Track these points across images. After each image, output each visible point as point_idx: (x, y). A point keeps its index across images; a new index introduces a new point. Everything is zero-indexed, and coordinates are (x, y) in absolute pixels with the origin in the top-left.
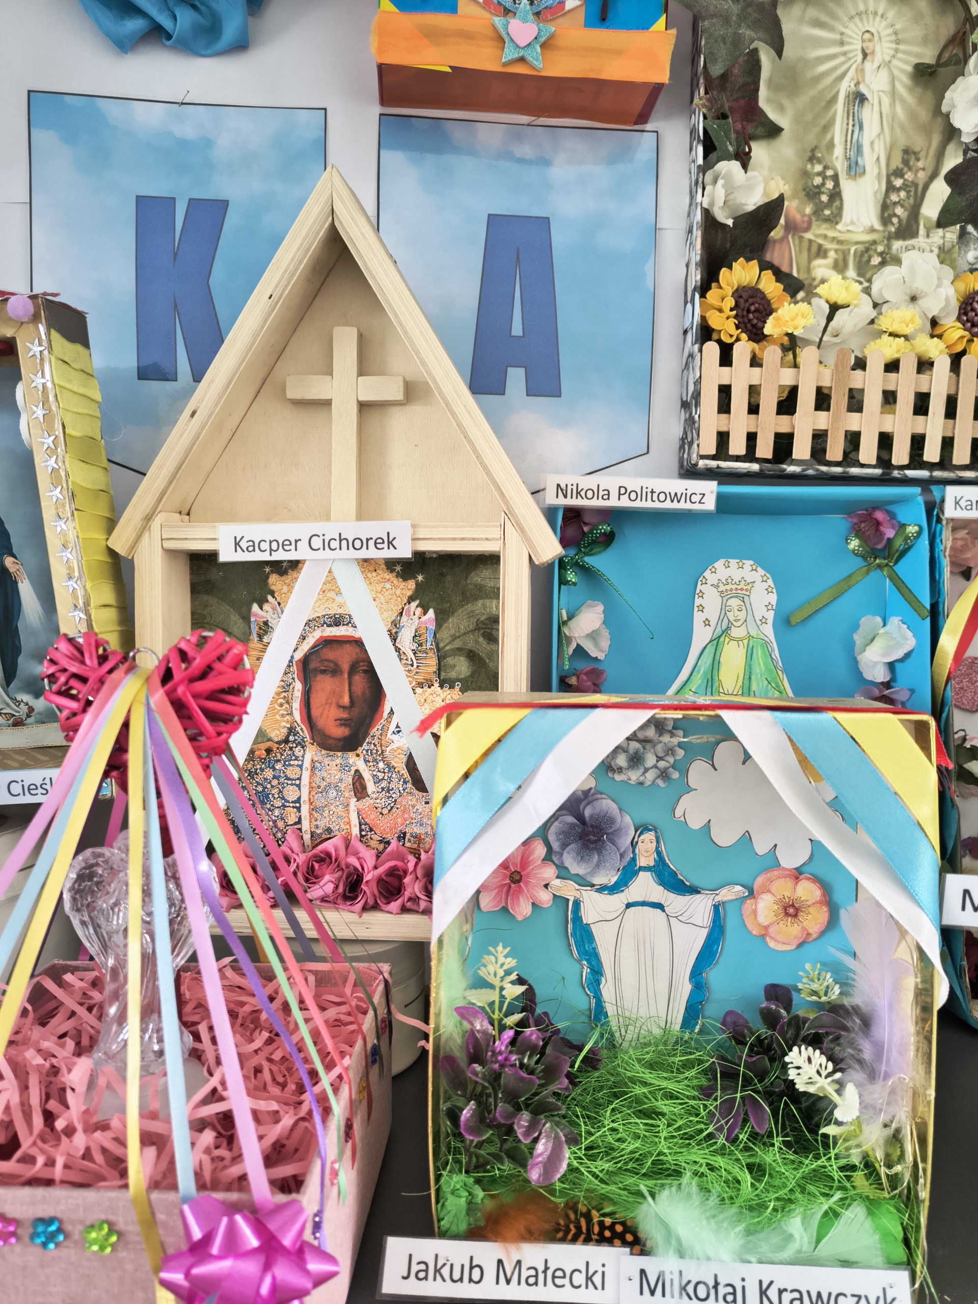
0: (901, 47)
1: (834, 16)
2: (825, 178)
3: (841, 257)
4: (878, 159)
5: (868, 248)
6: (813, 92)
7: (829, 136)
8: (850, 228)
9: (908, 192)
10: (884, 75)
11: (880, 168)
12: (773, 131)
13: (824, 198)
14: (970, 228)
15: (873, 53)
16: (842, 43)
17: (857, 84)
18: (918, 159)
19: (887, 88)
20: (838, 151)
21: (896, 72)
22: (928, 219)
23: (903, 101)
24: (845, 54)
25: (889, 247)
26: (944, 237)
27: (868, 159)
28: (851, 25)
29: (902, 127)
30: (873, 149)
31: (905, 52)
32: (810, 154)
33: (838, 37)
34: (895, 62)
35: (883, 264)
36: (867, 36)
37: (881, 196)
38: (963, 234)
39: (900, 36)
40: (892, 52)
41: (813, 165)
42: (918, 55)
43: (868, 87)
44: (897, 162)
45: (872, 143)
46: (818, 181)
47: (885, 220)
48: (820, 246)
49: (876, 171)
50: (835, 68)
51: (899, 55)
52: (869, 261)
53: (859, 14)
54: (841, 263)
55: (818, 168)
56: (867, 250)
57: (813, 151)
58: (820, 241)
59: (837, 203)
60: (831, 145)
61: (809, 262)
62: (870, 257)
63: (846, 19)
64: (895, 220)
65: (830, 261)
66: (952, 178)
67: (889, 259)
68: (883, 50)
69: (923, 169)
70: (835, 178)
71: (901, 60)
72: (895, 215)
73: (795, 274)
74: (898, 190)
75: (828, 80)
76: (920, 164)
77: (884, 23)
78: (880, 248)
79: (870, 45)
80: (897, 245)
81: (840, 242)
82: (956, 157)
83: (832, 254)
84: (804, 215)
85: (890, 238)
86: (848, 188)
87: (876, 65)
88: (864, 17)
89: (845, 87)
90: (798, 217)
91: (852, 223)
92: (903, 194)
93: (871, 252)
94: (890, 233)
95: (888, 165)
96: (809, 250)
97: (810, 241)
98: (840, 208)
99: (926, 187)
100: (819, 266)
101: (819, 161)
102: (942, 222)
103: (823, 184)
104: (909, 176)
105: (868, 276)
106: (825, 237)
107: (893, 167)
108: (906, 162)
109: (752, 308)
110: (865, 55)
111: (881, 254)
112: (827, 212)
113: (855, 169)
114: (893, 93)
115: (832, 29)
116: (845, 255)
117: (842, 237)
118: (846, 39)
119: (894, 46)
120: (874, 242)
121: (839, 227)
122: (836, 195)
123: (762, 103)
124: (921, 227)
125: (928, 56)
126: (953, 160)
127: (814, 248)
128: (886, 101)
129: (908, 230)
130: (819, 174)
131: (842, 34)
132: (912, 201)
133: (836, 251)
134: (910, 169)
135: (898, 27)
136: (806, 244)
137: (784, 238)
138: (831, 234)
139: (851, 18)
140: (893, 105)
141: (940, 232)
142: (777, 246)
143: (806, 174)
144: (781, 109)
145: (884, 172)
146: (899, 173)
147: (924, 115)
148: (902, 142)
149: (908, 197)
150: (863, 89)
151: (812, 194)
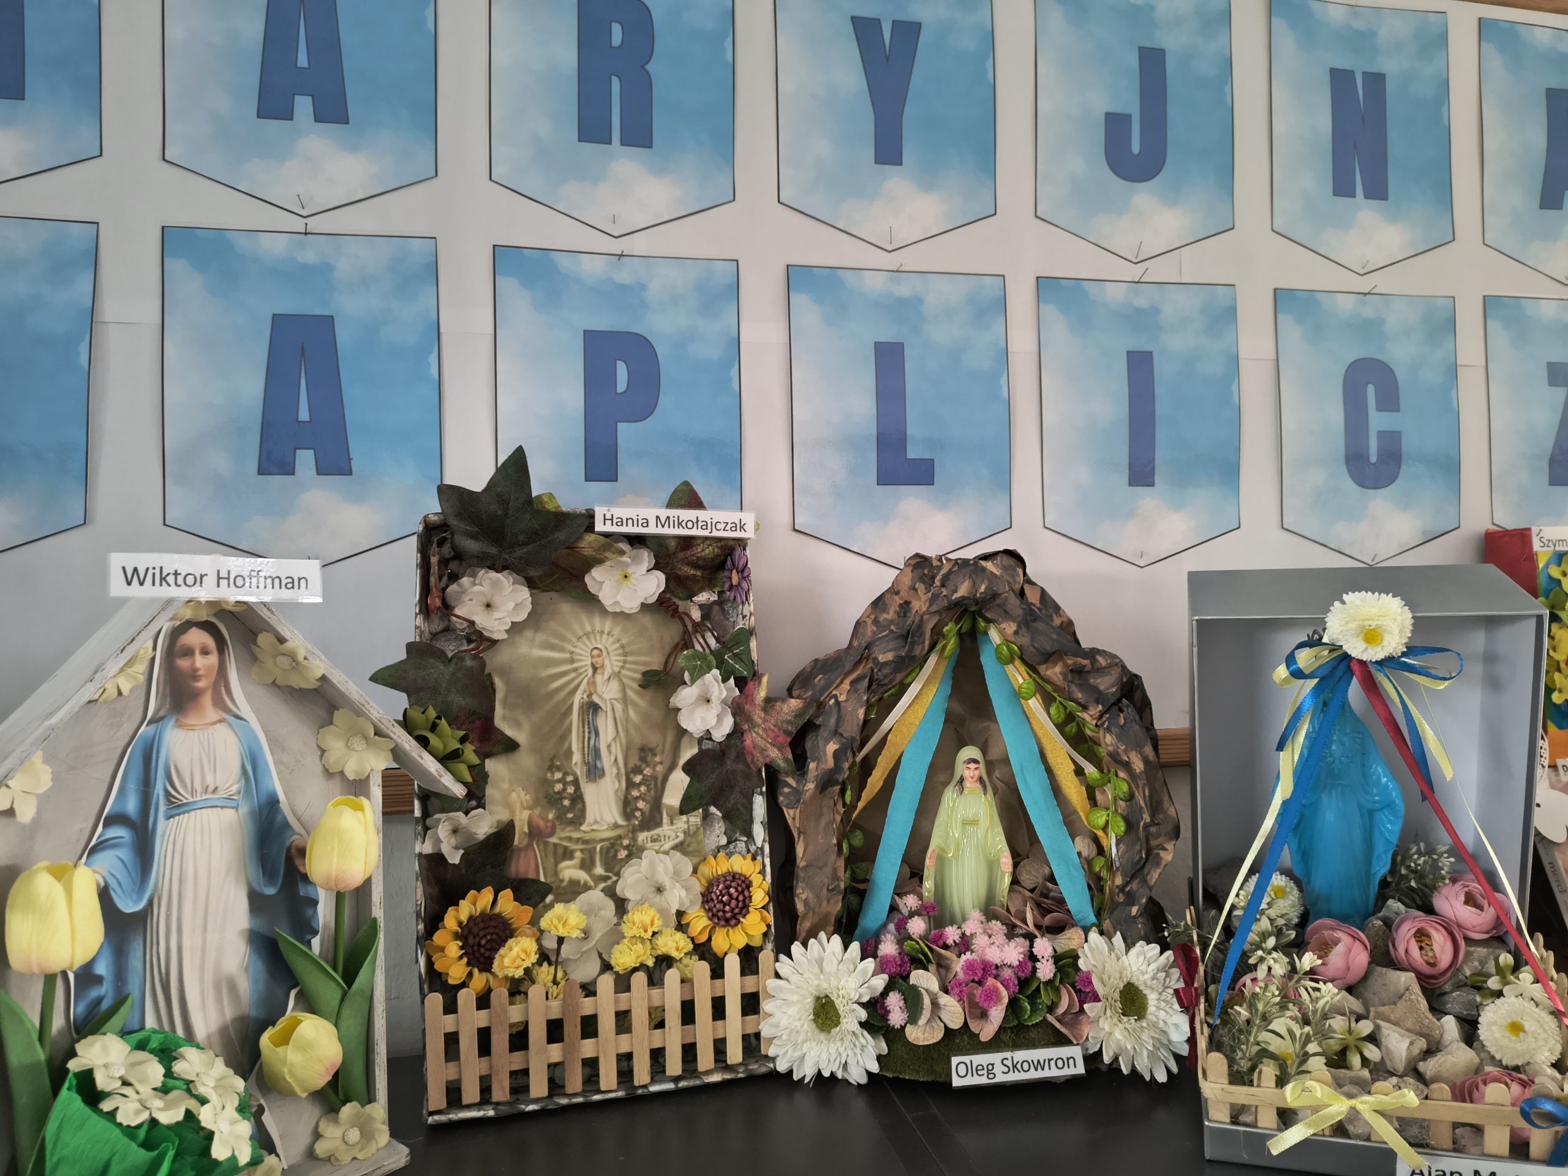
0: (629, 658)
1: (564, 639)
2: (565, 784)
3: (587, 856)
4: (616, 760)
5: (613, 844)
6: (548, 707)
7: (566, 745)
8: (594, 827)
9: (648, 786)
10: (614, 685)
11: (618, 769)
12: (512, 746)
13: (566, 803)
14: (713, 809)
15: (602, 666)
16: (572, 661)
17: (590, 695)
18: (655, 755)
19: (618, 695)
20: (576, 757)
21: (626, 681)
22: (671, 808)
23: (635, 705)
24: (575, 670)
25: (634, 839)
26: (688, 822)
27: (606, 761)
28: (580, 644)
29: (637, 728)
30: (610, 752)
31: (633, 663)
32: (549, 764)
33: (568, 656)
34: (624, 672)
35: (630, 856)
36: (596, 652)
37: (621, 794)
38: (706, 816)
39: (627, 649)
40: (620, 664)
41: (553, 774)
42: (645, 664)
43: (601, 697)
44: (634, 760)
45: (609, 746)
46: (559, 787)
47: (627, 814)
48: (566, 848)
49: (615, 771)
50: (568, 683)
51: (628, 666)
52: (616, 855)
53: (587, 634)
54: (588, 862)
55: (558, 775)
56: (613, 845)
57: (552, 760)
58: (566, 844)
59: (579, 806)
60: (569, 753)
61: (556, 865)
62: (616, 852)
63: (574, 640)
64: (638, 814)
65: (576, 861)
66: (689, 768)
67: (635, 852)
68: (612, 663)
69: (661, 763)
70: (576, 783)
71: (630, 670)
72: (638, 809)
73: (542, 879)
74: (639, 785)
75: (562, 695)
76: (657, 759)
77: (611, 639)
78: (626, 842)
79: (600, 659)
80: (642, 836)
81: (585, 842)
82: (691, 748)
83: (578, 854)
84: (547, 821)
85: (634, 831)
86: (589, 791)
87: (606, 676)
88: (592, 636)
89: (578, 699)
90: (541, 823)
91: (596, 822)
92: (643, 789)
93: (617, 847)
94: (634, 826)
95: (626, 764)
96: (555, 853)
97: (555, 845)
98: (583, 810)
99: (665, 779)
100: (567, 868)
101: (559, 769)
102: (685, 808)
103: (564, 790)
104: (647, 771)
105: (616, 869)
106: (570, 839)
107: (631, 765)
108: (643, 759)
110: (595, 669)
111: (627, 847)
112: (570, 815)
113: (595, 772)
114: (625, 700)
115: (562, 650)
116: (591, 853)
117: (587, 837)
118: (575, 657)
119: (622, 658)
120: (620, 837)
121: (583, 828)
122: (578, 798)
123: (499, 723)
124: (665, 815)
125: (655, 662)
126: (688, 752)
127: (560, 851)
128: (619, 707)
129: (652, 821)
130: (559, 781)
131: (572, 653)
132: (652, 793)
133: (582, 851)
134: (648, 765)
135: (624, 641)
136: (551, 848)
137: (529, 845)
138: (576, 835)
139: (579, 638)
140: (625, 710)
141: (684, 818)
142: (522, 854)
143: (547, 783)
144: (518, 725)
145: (623, 771)
146: (637, 770)
147: (657, 715)
148: (638, 741)
149: (649, 791)
150: (595, 699)
151: (553, 800)
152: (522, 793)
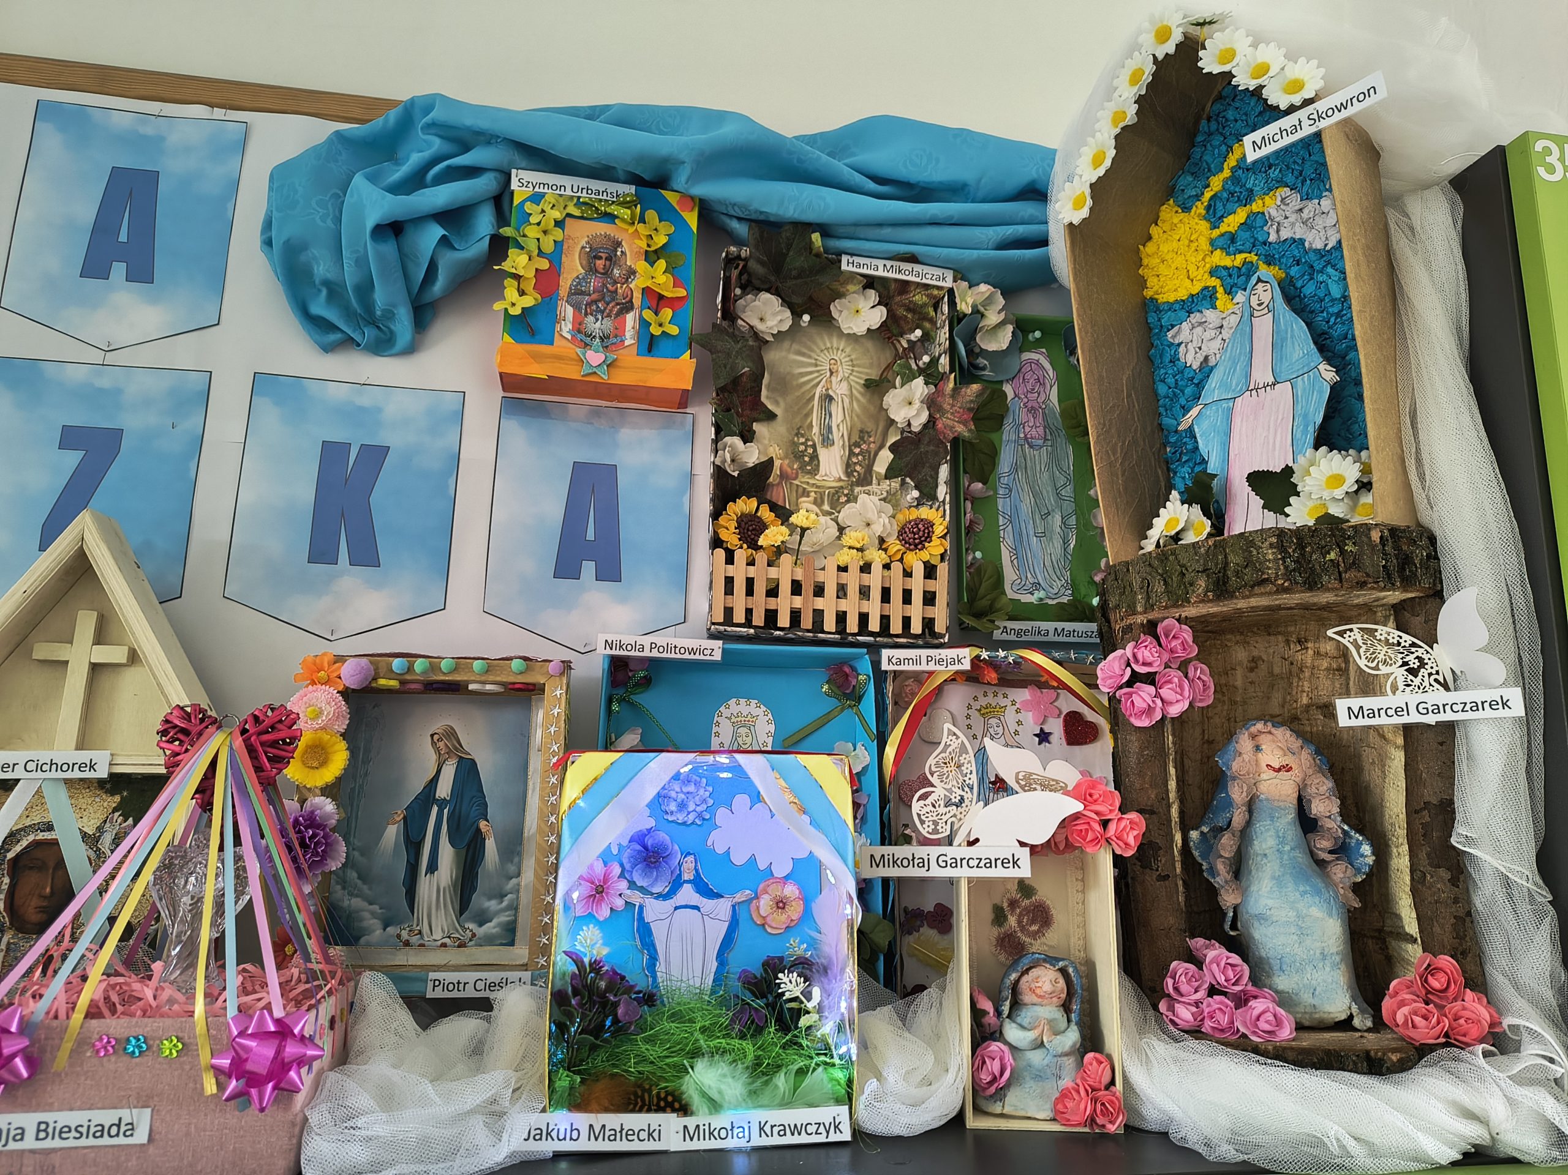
0: (855, 369)
1: (813, 351)
2: (807, 446)
3: (819, 496)
4: (843, 435)
5: (838, 491)
6: (797, 394)
7: (809, 421)
8: (825, 478)
9: (864, 457)
10: (844, 385)
11: (844, 441)
12: (771, 416)
13: (807, 459)
14: (908, 480)
15: (837, 371)
16: (816, 365)
17: (827, 390)
18: (870, 437)
19: (847, 393)
20: (815, 430)
21: (852, 383)
22: (878, 473)
23: (858, 401)
24: (818, 371)
25: (852, 491)
26: (890, 485)
27: (836, 435)
28: (822, 355)
29: (858, 416)
30: (839, 429)
31: (857, 372)
32: (796, 431)
33: (814, 361)
34: (851, 377)
35: (848, 501)
36: (832, 361)
37: (845, 459)
38: (903, 483)
39: (855, 363)
40: (849, 372)
41: (798, 438)
42: (867, 374)
43: (834, 392)
44: (855, 438)
45: (838, 426)
46: (802, 448)
47: (849, 474)
48: (804, 489)
49: (841, 443)
50: (812, 380)
51: (854, 373)
52: (838, 499)
53: (827, 349)
54: (819, 500)
55: (802, 440)
56: (837, 492)
57: (798, 429)
58: (805, 486)
59: (816, 462)
60: (811, 426)
61: (797, 499)
62: (839, 497)
63: (818, 351)
64: (855, 474)
65: (811, 499)
66: (893, 448)
67: (852, 499)
68: (844, 370)
69: (874, 442)
70: (814, 446)
71: (855, 376)
72: (856, 471)
73: (788, 507)
74: (858, 455)
75: (808, 386)
76: (871, 439)
77: (844, 355)
78: (846, 492)
79: (835, 367)
80: (857, 489)
81: (818, 487)
82: (896, 436)
83: (813, 494)
84: (792, 469)
85: (852, 485)
86: (823, 453)
87: (839, 379)
88: (831, 351)
89: (818, 391)
90: (789, 470)
91: (826, 475)
92: (860, 458)
93: (840, 494)
94: (852, 482)
95: (849, 439)
96: (797, 491)
97: (797, 485)
98: (818, 465)
99: (876, 454)
100: (804, 502)
101: (803, 436)
102: (888, 476)
103: (806, 450)
104: (864, 446)
105: (838, 509)
106: (808, 483)
107: (853, 441)
108: (862, 438)
109: (751, 528)
110: (832, 373)
111: (846, 495)
112: (809, 468)
113: (827, 442)
114: (851, 395)
115: (810, 357)
116: (822, 495)
117: (819, 483)
118: (818, 363)
119: (851, 368)
120: (842, 487)
121: (817, 477)
122: (815, 457)
123: (763, 399)
124: (874, 478)
125: (874, 374)
126: (893, 438)
127: (800, 490)
128: (847, 400)
129: (865, 480)
130: (802, 444)
131: (816, 360)
132: (867, 461)
133: (815, 492)
134: (865, 442)
135: (853, 357)
136: (795, 488)
137: (780, 483)
138: (811, 481)
139: (822, 351)
140: (851, 403)
141: (888, 482)
142: (775, 488)
143: (795, 445)
144: (777, 403)
145: (847, 444)
146: (857, 445)
147: (872, 409)
148: (859, 426)
149: (864, 460)
150: (831, 392)
151: (798, 456)
152: (777, 449)
